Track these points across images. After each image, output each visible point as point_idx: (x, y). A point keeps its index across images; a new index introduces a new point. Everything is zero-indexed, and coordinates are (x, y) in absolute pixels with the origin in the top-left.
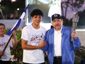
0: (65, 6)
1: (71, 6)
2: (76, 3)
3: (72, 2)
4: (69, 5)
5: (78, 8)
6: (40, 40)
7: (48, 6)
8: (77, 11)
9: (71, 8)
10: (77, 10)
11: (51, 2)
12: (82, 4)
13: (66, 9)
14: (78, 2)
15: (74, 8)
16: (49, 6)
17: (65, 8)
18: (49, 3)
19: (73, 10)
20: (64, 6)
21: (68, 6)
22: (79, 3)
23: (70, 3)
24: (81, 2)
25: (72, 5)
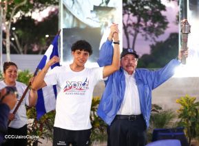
0: (133, 32)
1: (144, 33)
2: (154, 26)
3: (146, 25)
4: (140, 29)
5: (157, 35)
6: (81, 89)
7: (100, 32)
8: (155, 41)
9: (143, 35)
10: (154, 39)
11: (104, 24)
12: (164, 29)
13: (135, 36)
14: (156, 25)
15: (148, 36)
16: (102, 31)
17: (132, 34)
18: (102, 26)
19: (147, 39)
20: (130, 32)
21: (137, 31)
22: (158, 27)
23: (141, 26)
24: (161, 25)
25: (145, 29)
